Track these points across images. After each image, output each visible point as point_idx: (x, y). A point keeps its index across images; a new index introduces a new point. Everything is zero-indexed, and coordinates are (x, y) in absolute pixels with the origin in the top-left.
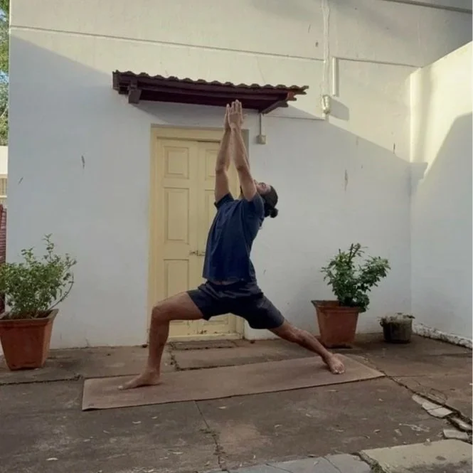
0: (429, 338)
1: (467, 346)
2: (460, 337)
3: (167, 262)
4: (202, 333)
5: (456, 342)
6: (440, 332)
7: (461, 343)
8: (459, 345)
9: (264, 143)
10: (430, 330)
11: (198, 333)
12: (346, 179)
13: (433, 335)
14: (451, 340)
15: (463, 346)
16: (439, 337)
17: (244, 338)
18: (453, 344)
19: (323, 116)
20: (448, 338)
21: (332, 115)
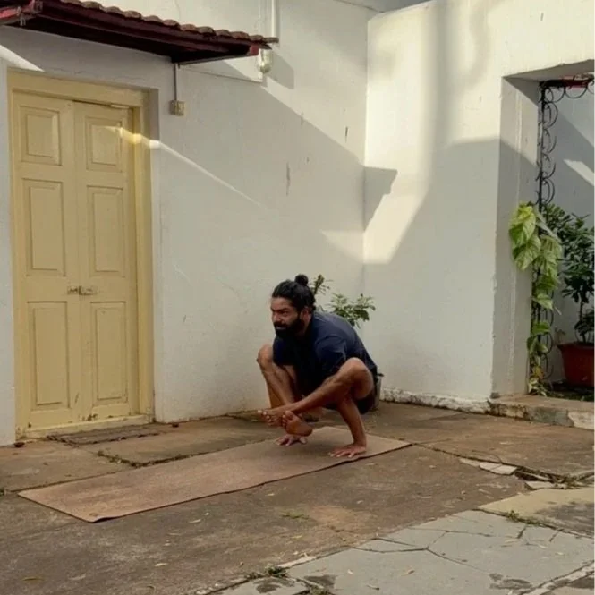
0: (393, 401)
1: (449, 407)
2: (439, 397)
3: (34, 305)
4: (89, 419)
5: (434, 404)
6: (410, 393)
7: (441, 404)
8: (437, 407)
9: (180, 114)
10: (394, 391)
11: (83, 419)
12: (288, 178)
13: (398, 397)
14: (426, 401)
15: (445, 408)
16: (409, 400)
17: (154, 421)
18: (430, 406)
19: (260, 75)
20: (422, 400)
21: (271, 77)
